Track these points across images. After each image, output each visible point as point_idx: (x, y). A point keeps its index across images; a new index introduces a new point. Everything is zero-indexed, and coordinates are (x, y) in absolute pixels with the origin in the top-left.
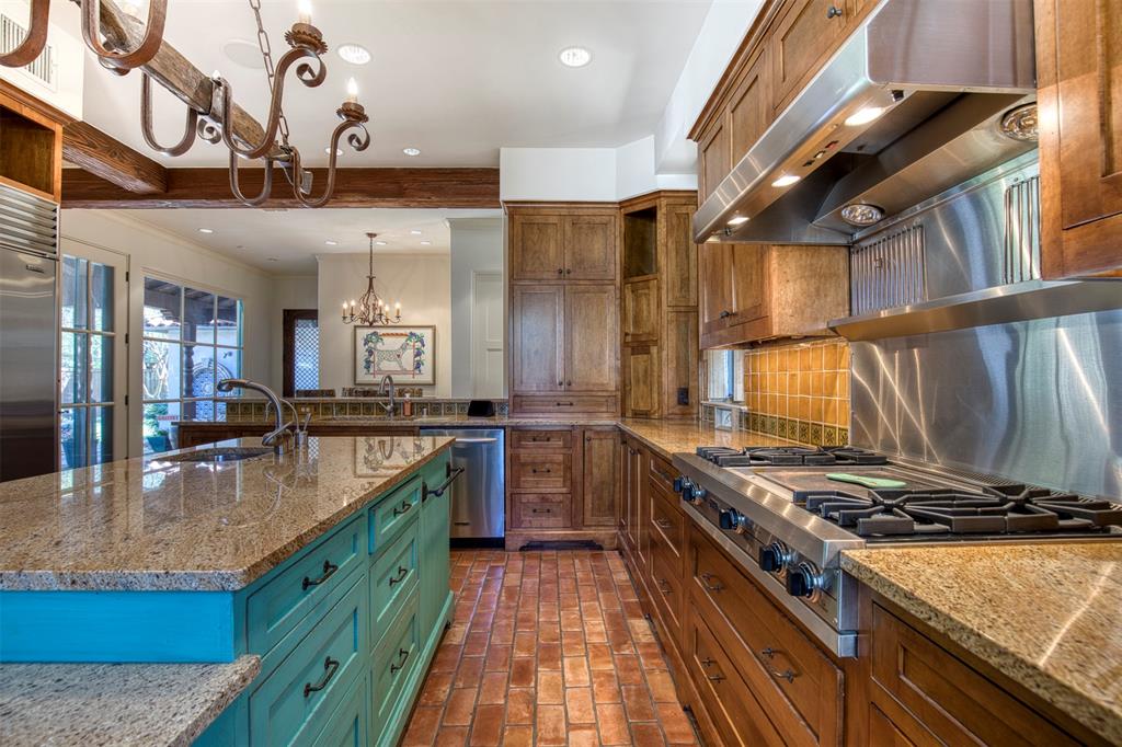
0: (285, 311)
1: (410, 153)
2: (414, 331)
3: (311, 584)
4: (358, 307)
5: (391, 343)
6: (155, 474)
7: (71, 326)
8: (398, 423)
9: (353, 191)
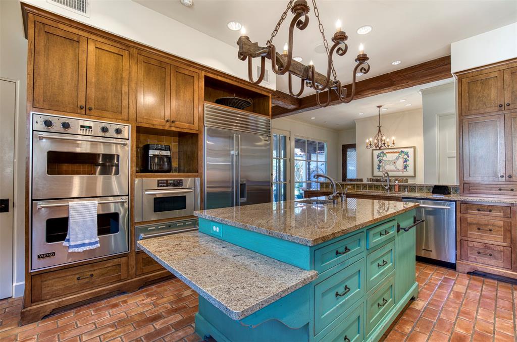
0: (343, 145)
1: (396, 64)
2: (403, 150)
3: (339, 253)
4: (373, 141)
5: (390, 157)
6: (299, 209)
7: (275, 157)
8: (391, 195)
9: (368, 89)
